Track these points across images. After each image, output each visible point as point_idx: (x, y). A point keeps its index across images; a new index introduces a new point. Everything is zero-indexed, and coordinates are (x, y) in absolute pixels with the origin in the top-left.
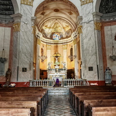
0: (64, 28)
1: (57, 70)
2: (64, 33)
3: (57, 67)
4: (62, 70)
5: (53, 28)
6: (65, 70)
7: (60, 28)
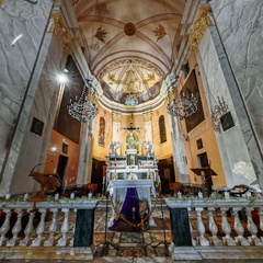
0: (145, 82)
1: (133, 158)
2: (146, 92)
3: (133, 151)
4: (145, 159)
5: (124, 83)
6: (152, 159)
7: (137, 83)
